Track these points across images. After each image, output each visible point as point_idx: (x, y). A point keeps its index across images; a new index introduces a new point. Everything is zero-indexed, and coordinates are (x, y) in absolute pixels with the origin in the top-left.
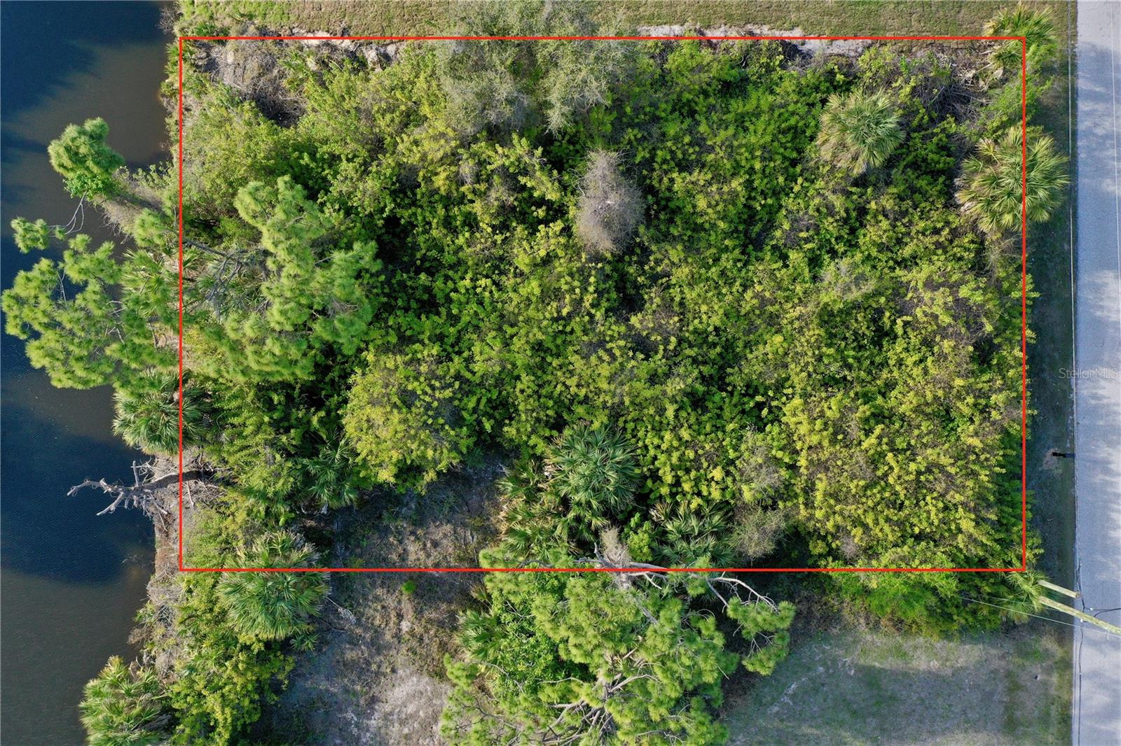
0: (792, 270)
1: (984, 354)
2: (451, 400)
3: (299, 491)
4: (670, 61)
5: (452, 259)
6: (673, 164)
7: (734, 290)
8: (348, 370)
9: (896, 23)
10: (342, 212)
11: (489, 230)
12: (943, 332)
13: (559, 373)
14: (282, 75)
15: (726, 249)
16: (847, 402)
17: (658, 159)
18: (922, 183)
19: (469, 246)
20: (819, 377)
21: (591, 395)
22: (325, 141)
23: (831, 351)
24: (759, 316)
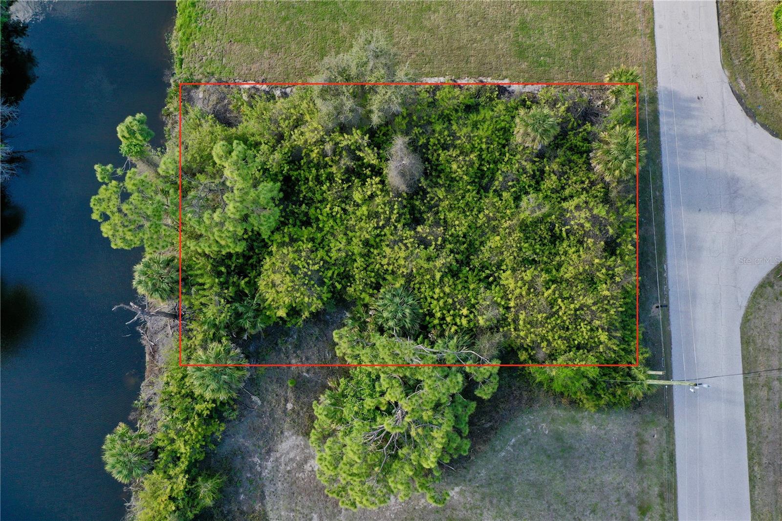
0: (504, 202)
1: (611, 248)
2: (318, 271)
3: (232, 324)
4: (438, 95)
5: (320, 198)
6: (439, 146)
7: (474, 213)
8: (261, 258)
9: (559, 76)
10: (262, 171)
11: (340, 181)
12: (586, 234)
13: (378, 257)
14: (229, 103)
15: (469, 190)
16: (536, 273)
17: (431, 143)
18: (575, 158)
19: (329, 191)
20: (520, 259)
21: (395, 270)
22: (253, 135)
23: (526, 245)
24: (487, 227)
